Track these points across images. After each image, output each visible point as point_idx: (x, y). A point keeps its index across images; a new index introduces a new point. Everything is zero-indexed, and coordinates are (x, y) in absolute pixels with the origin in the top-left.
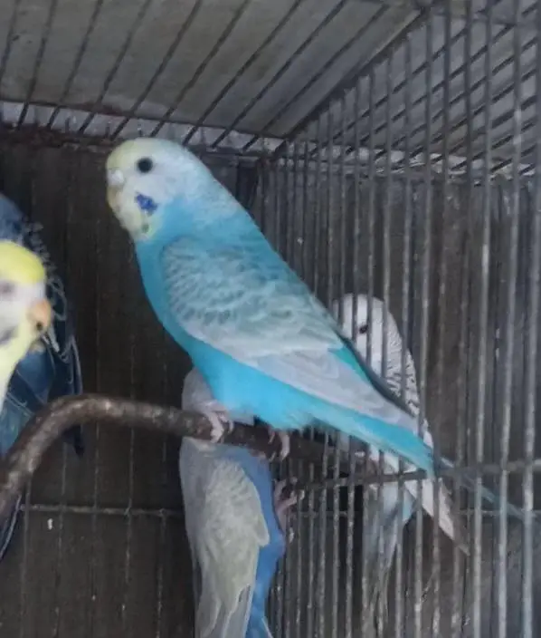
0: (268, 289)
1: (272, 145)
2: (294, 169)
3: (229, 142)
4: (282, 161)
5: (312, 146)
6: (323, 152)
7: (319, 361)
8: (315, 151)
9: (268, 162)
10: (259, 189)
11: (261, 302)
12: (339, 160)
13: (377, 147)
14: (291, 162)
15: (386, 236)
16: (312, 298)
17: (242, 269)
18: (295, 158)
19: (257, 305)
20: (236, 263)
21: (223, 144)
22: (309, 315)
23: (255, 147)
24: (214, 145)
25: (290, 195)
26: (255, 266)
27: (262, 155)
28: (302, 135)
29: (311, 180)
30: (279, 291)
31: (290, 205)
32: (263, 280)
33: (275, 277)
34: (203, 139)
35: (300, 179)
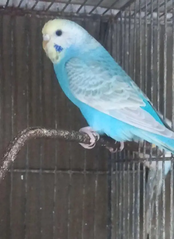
0: (113, 80)
1: (115, 12)
2: (125, 22)
3: (97, 11)
4: (119, 19)
5: (132, 13)
6: (137, 15)
7: (136, 112)
8: (134, 14)
9: (113, 20)
10: (110, 31)
11: (110, 86)
12: (144, 18)
13: (161, 12)
14: (123, 19)
15: (165, 53)
16: (132, 83)
17: (101, 71)
18: (125, 17)
19: (109, 87)
20: (99, 68)
21: (94, 12)
22: (131, 91)
23: (108, 13)
24: (90, 13)
25: (123, 33)
26: (107, 69)
27: (111, 17)
28: (128, 8)
29: (132, 27)
30: (118, 80)
31: (123, 38)
32: (111, 76)
33: (116, 74)
34: (85, 10)
35: (127, 26)
